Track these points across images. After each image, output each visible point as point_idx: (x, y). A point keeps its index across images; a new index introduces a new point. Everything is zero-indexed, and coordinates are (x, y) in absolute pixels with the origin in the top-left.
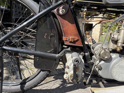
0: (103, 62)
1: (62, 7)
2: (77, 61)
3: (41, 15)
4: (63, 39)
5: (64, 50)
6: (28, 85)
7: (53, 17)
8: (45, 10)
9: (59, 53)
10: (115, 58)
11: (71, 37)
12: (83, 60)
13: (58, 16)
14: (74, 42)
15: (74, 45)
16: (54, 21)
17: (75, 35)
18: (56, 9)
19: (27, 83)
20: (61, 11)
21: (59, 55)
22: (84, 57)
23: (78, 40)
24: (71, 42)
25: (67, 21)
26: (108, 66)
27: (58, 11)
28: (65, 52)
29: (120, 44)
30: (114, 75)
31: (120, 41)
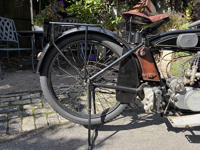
0: (178, 94)
1: (142, 50)
2: (159, 93)
4: (143, 75)
5: (143, 84)
7: (134, 58)
10: (189, 91)
11: (150, 74)
13: (138, 57)
17: (153, 72)
18: (137, 52)
19: (107, 115)
20: (141, 53)
21: (138, 89)
24: (150, 78)
27: (139, 52)
28: (143, 87)
29: (192, 80)
30: (189, 105)
31: (192, 77)
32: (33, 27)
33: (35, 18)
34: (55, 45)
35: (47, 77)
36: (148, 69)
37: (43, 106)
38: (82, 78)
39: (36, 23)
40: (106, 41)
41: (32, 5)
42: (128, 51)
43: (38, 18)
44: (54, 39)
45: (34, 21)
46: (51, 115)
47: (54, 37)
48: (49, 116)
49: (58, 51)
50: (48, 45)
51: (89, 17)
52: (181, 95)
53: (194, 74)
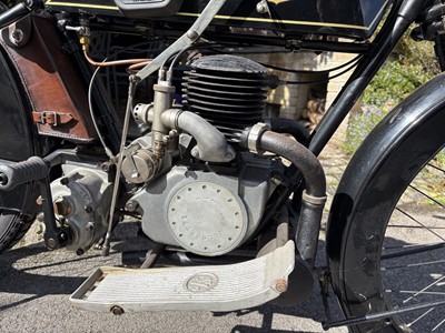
4: (35, 119)
5: (57, 152)
11: (49, 114)
14: (64, 128)
15: (65, 136)
23: (72, 123)
26: (160, 204)
30: (177, 232)
31: (156, 127)
36: (46, 97)
52: (150, 195)
53: (157, 115)
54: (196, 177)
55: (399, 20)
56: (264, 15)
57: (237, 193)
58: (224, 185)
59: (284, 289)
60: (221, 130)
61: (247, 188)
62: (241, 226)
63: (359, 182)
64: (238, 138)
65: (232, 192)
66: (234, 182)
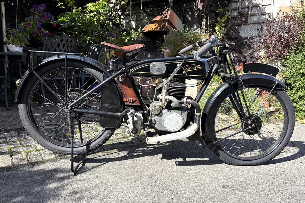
0: (156, 117)
1: (121, 76)
2: (132, 114)
3: (105, 83)
4: (124, 100)
5: (126, 110)
6: (93, 145)
7: (115, 83)
8: (108, 79)
9: (121, 113)
10: (165, 113)
11: (130, 99)
12: (142, 118)
13: (118, 83)
14: (133, 102)
15: (133, 104)
16: (115, 87)
17: (133, 97)
18: (117, 78)
19: (92, 143)
20: (120, 79)
21: (122, 113)
22: (143, 115)
23: (135, 101)
24: (130, 102)
25: (125, 86)
26: (161, 119)
27: (118, 79)
28: (126, 112)
29: (163, 102)
30: (166, 126)
31: (163, 100)
32: (5, 46)
33: (10, 34)
34: (34, 72)
35: (27, 105)
36: (128, 94)
37: (21, 144)
38: (64, 104)
39: (10, 41)
40: (87, 68)
41: (4, 15)
42: (108, 77)
43: (13, 34)
44: (34, 67)
45: (8, 37)
46: (32, 153)
47: (33, 64)
48: (29, 154)
49: (38, 79)
50: (28, 72)
51: (92, 30)
52: (158, 117)
53: (164, 97)
54: (171, 111)
55: (212, 73)
56: (185, 74)
57: (181, 114)
58: (178, 113)
59: (196, 131)
60: (178, 100)
61: (183, 113)
62: (182, 123)
63: (208, 110)
64: (181, 101)
65: (180, 114)
66: (180, 112)
